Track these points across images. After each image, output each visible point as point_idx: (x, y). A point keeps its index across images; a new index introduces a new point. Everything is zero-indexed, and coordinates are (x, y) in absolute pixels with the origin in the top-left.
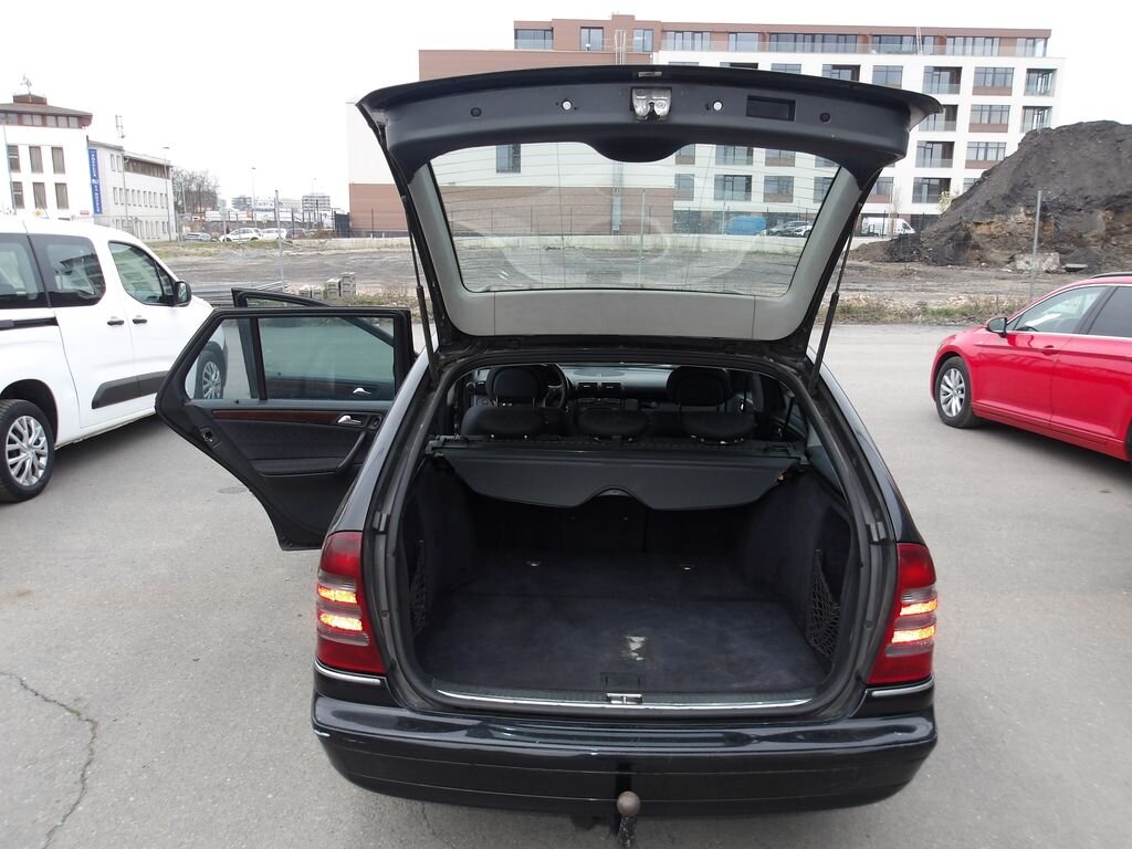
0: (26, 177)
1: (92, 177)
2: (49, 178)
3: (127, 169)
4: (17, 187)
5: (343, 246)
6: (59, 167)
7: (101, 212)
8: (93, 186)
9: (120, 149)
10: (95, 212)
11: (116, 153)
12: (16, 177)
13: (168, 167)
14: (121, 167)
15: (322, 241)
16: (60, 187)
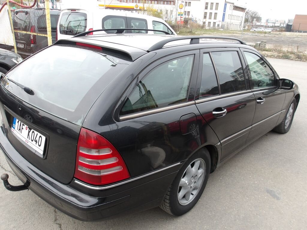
0: (208, 11)
1: (224, 11)
2: (214, 11)
3: (234, 9)
4: (206, 13)
5: (286, 34)
6: (217, 9)
7: (224, 21)
8: (224, 14)
9: (233, 4)
10: (222, 21)
11: (232, 5)
12: (206, 11)
13: (245, 9)
14: (232, 8)
15: (280, 32)
16: (216, 14)
